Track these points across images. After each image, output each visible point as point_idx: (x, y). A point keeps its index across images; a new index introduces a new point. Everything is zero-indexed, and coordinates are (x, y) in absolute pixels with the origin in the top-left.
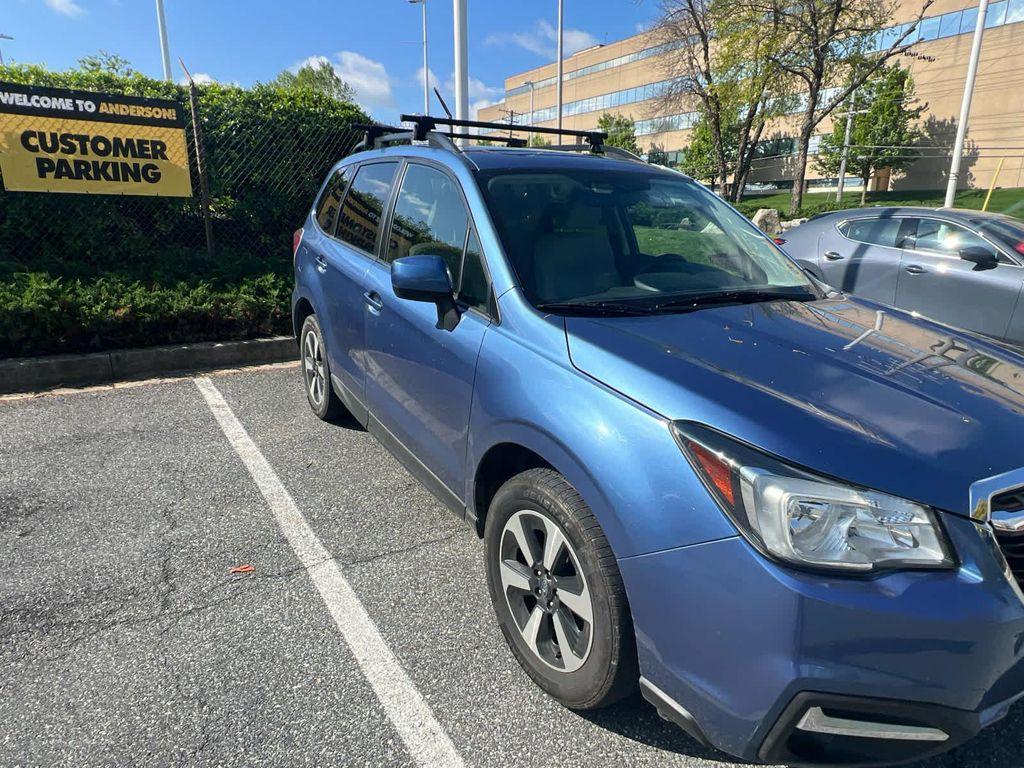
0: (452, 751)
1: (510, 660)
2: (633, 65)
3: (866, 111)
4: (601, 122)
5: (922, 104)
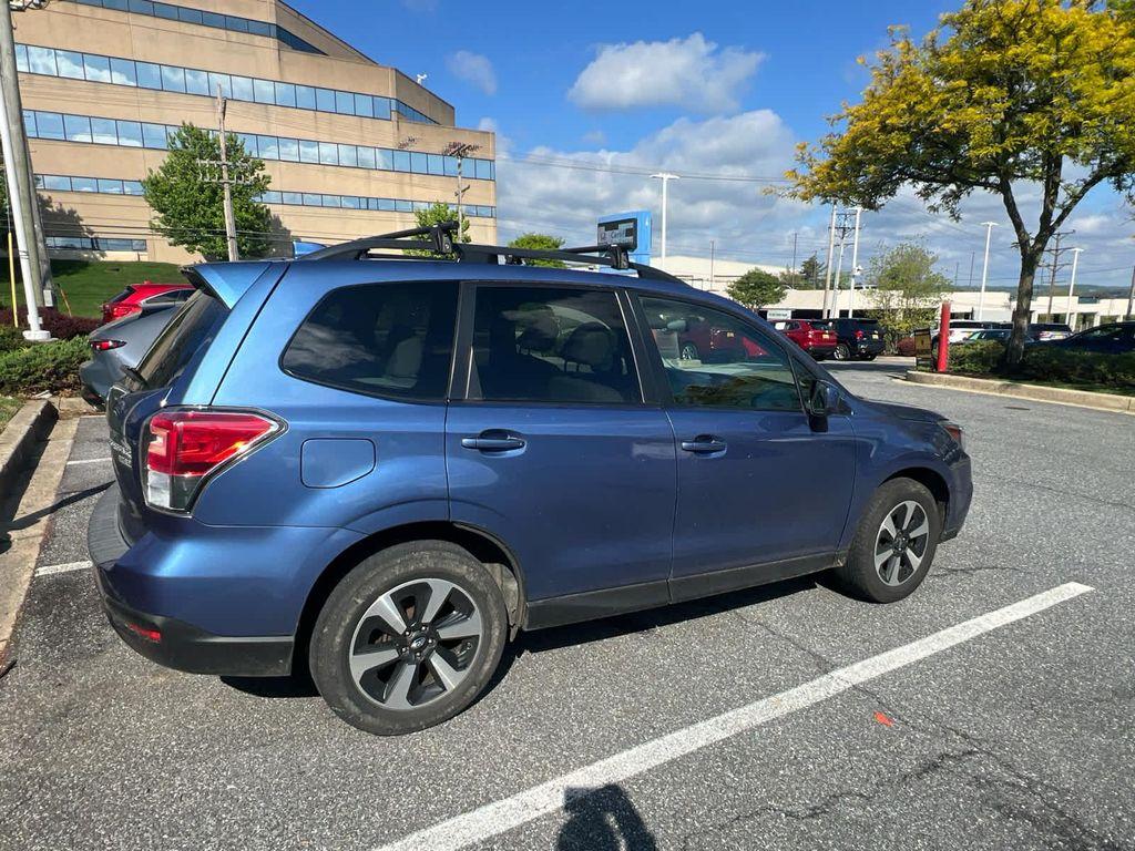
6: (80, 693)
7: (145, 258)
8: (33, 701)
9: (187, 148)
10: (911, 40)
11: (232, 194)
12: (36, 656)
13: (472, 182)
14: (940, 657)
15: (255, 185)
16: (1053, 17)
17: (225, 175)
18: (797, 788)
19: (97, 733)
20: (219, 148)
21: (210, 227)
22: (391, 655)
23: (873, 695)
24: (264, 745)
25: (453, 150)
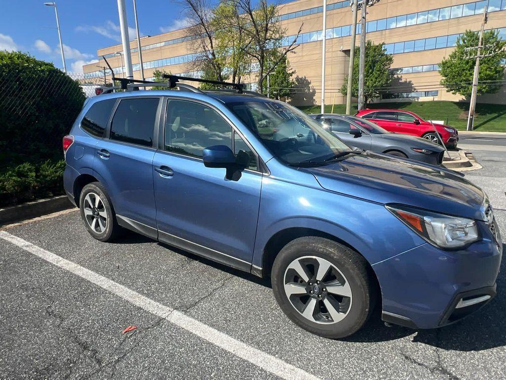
0: (307, 374)
1: (295, 329)
2: (167, 47)
3: (274, 73)
4: (155, 74)
5: (293, 70)
7: (436, 99)
9: (465, 43)
17: (478, 53)
21: (467, 81)
23: (156, 325)
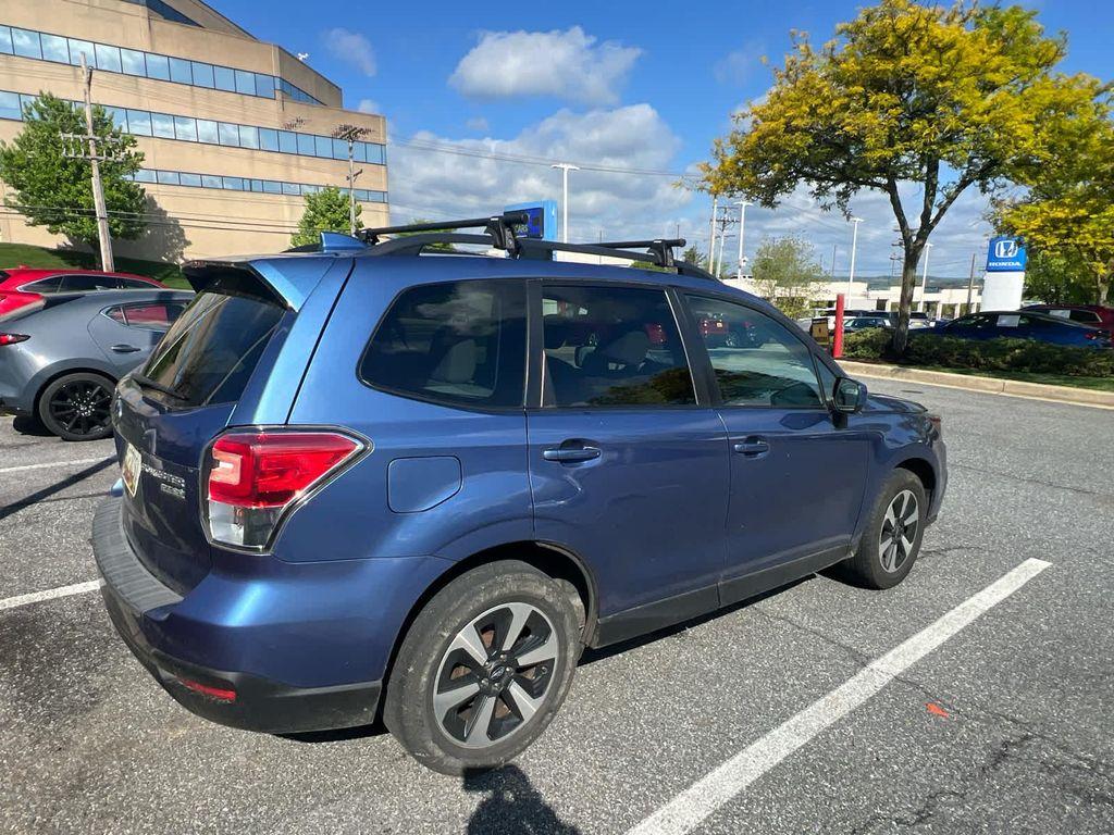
6: (88, 757)
8: (32, 774)
9: (45, 119)
10: (810, 46)
11: (101, 171)
12: (16, 715)
13: (364, 166)
14: (956, 641)
15: (126, 162)
16: (937, 32)
17: (93, 150)
18: (894, 792)
19: (129, 807)
20: (84, 121)
21: (74, 205)
22: (473, 688)
23: (916, 685)
24: (332, 801)
25: (343, 133)
